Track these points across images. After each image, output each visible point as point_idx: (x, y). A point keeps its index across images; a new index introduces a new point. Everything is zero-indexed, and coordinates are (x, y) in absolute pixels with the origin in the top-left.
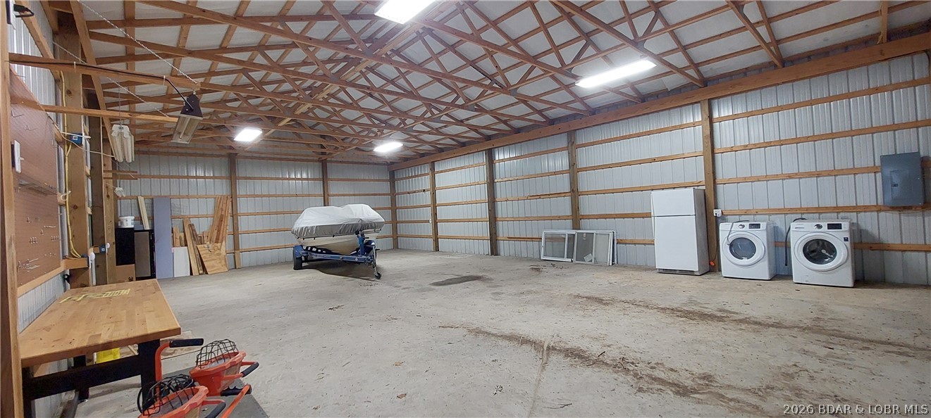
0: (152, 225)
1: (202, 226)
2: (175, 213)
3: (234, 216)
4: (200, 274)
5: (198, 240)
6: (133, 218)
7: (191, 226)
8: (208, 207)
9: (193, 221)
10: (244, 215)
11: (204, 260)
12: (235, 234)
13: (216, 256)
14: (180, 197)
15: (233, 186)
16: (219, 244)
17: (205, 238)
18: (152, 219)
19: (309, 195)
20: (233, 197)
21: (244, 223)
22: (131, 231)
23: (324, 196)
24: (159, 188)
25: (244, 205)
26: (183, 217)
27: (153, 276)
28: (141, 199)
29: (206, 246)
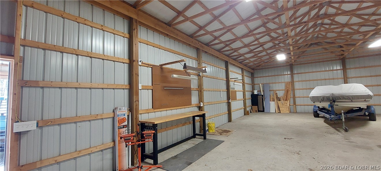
0: (264, 93)
1: (281, 94)
2: (271, 89)
3: (294, 90)
4: (278, 113)
5: (279, 99)
6: (257, 91)
7: (276, 94)
8: (282, 86)
9: (277, 92)
10: (298, 89)
11: (280, 107)
12: (294, 97)
13: (285, 106)
14: (273, 83)
15: (292, 77)
16: (287, 101)
17: (282, 99)
18: (263, 91)
19: (333, 79)
20: (292, 82)
21: (298, 93)
22: (257, 95)
23: (344, 79)
24: (265, 80)
25: (297, 85)
26: (274, 90)
27: (263, 111)
28: (260, 84)
29: (281, 102)
